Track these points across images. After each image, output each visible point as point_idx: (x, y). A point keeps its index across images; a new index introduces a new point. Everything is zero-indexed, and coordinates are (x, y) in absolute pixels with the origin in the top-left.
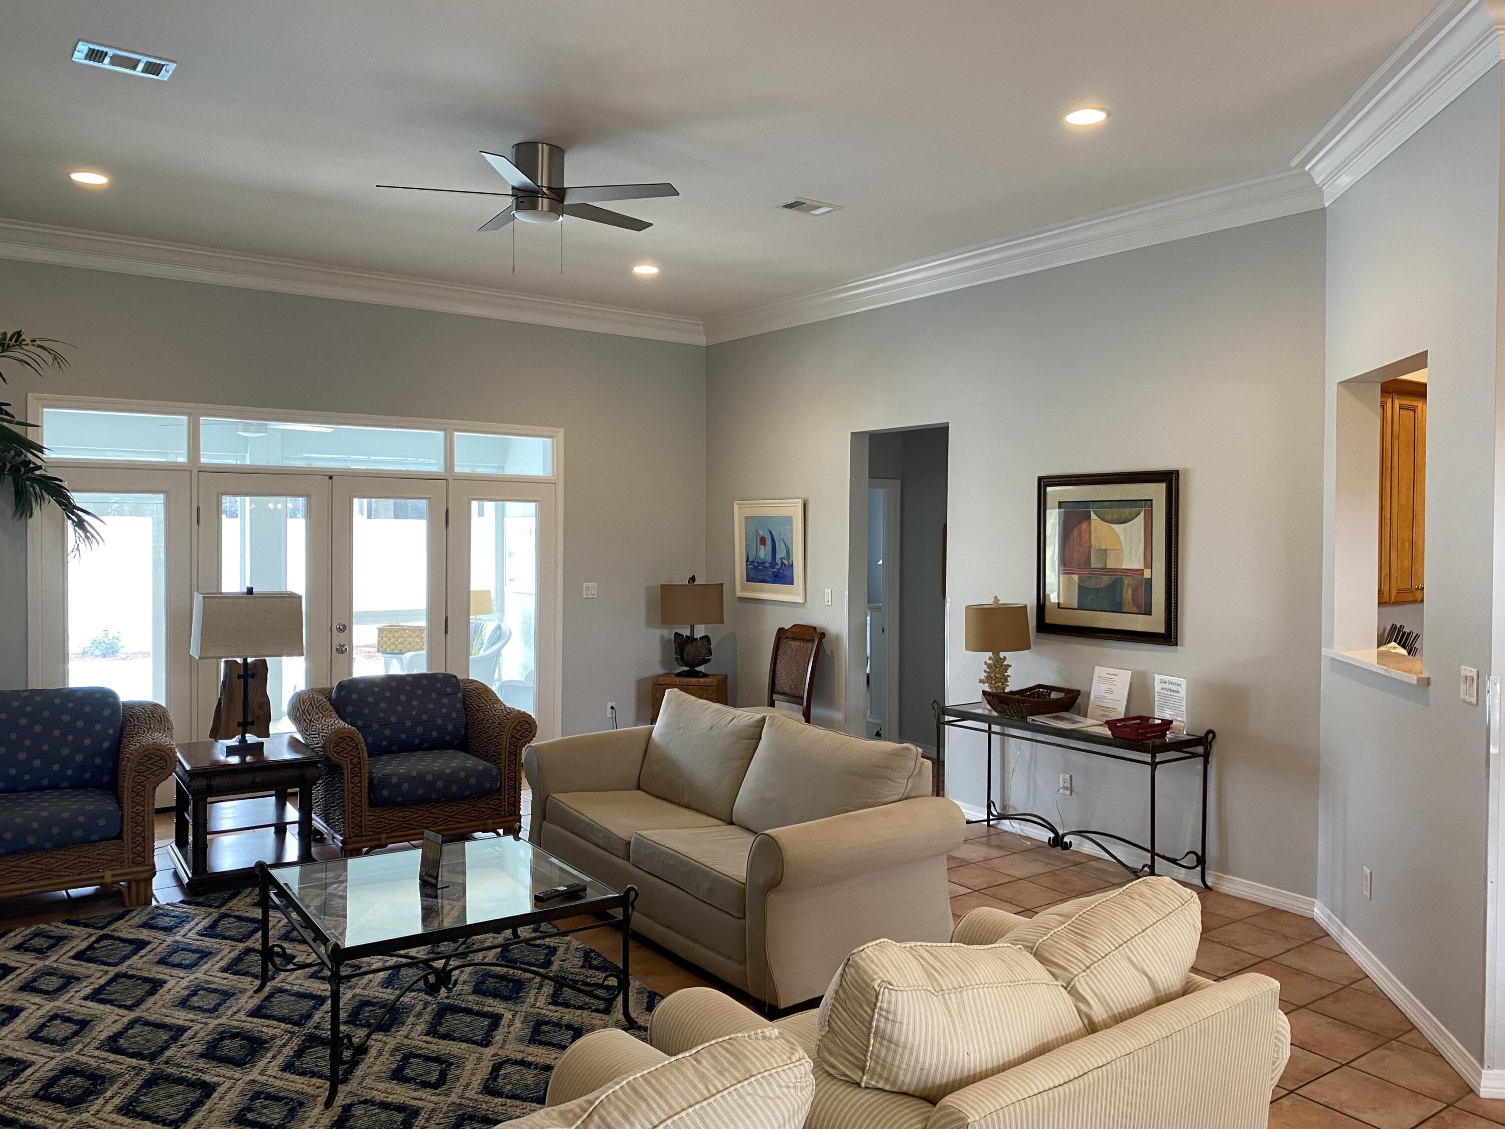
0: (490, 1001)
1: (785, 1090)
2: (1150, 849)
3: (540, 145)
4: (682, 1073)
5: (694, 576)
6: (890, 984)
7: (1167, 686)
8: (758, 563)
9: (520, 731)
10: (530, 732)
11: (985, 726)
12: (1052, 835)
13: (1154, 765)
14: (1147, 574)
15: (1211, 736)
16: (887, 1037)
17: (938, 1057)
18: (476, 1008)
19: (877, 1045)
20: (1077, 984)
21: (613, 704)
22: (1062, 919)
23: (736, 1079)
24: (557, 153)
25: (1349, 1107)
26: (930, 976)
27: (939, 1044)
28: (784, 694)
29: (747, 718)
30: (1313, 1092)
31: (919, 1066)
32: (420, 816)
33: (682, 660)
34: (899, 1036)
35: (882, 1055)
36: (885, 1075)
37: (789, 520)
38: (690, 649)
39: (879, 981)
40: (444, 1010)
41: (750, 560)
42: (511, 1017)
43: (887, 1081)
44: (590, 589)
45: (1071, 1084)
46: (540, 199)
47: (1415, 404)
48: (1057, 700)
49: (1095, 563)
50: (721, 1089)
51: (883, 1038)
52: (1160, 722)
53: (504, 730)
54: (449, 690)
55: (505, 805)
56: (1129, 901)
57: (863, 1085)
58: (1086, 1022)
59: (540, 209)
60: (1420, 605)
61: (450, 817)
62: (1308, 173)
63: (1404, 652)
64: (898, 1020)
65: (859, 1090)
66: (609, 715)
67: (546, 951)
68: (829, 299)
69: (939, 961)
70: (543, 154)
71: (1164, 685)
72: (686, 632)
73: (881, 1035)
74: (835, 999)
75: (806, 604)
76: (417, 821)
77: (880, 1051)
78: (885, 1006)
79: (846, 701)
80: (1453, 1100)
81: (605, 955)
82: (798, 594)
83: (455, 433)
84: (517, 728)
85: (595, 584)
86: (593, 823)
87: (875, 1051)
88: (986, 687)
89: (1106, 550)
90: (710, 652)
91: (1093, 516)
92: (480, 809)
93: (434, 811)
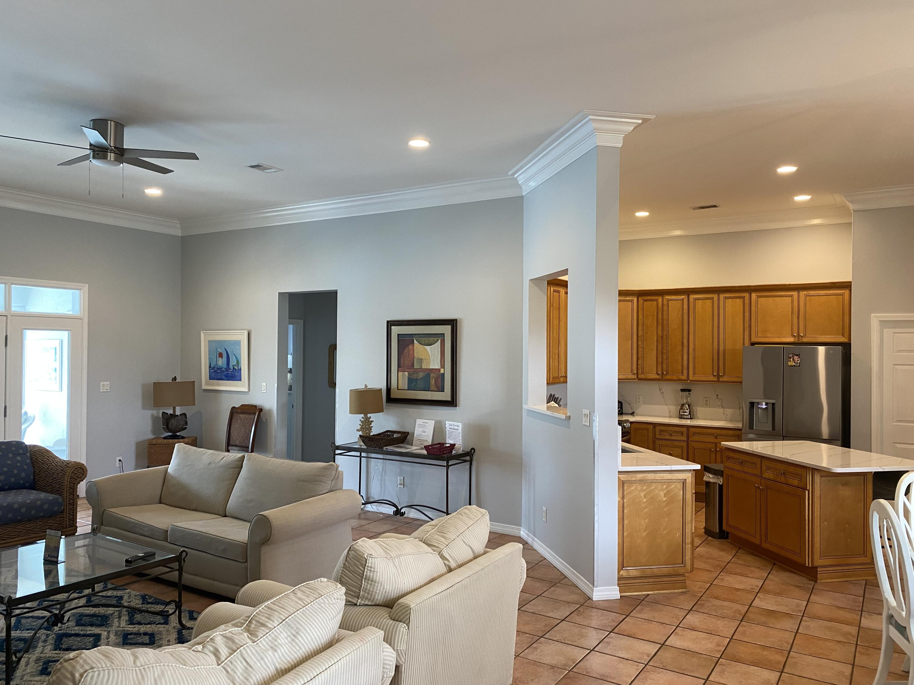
0: (89, 628)
1: (336, 600)
2: (446, 511)
3: (109, 122)
4: (290, 598)
5: (175, 377)
6: (372, 555)
7: (452, 427)
8: (217, 368)
9: (76, 474)
10: (83, 475)
11: (358, 454)
12: (395, 509)
13: (448, 467)
14: (442, 371)
15: (473, 451)
16: (371, 579)
17: (393, 586)
18: (82, 633)
19: (366, 584)
20: (443, 553)
21: (120, 458)
22: (433, 527)
23: (315, 598)
24: (120, 127)
25: (542, 612)
26: (385, 551)
27: (392, 580)
28: (236, 446)
29: (232, 457)
30: (527, 608)
31: (384, 591)
32: (9, 531)
33: (168, 429)
34: (376, 577)
35: (368, 588)
36: (369, 597)
37: (238, 343)
38: (173, 423)
39: (366, 554)
40: (60, 638)
41: (212, 366)
42: (106, 634)
43: (369, 600)
44: (105, 386)
45: (448, 590)
46: (109, 153)
47: (559, 289)
48: (398, 437)
49: (416, 366)
50: (310, 602)
51: (369, 580)
52: (449, 445)
53: (66, 474)
54: (21, 451)
55: (66, 521)
56: (460, 516)
57: (358, 604)
58: (448, 569)
59: (109, 159)
60: (564, 385)
61: (29, 530)
62: (516, 179)
63: (557, 405)
64: (376, 570)
65: (355, 607)
66: (117, 465)
67: (116, 599)
68: (262, 215)
69: (388, 545)
70: (111, 126)
71: (451, 427)
72: (170, 412)
73: (368, 579)
74: (343, 567)
75: (249, 392)
76: (6, 535)
77: (367, 586)
78: (370, 565)
79: (275, 448)
80: (583, 603)
81: (155, 596)
82: (244, 386)
83: (12, 286)
84: (75, 472)
85: (109, 383)
86: (140, 523)
87: (365, 587)
88: (360, 433)
89: (422, 359)
90: (186, 424)
91: (415, 342)
92: (50, 524)
93: (18, 527)
